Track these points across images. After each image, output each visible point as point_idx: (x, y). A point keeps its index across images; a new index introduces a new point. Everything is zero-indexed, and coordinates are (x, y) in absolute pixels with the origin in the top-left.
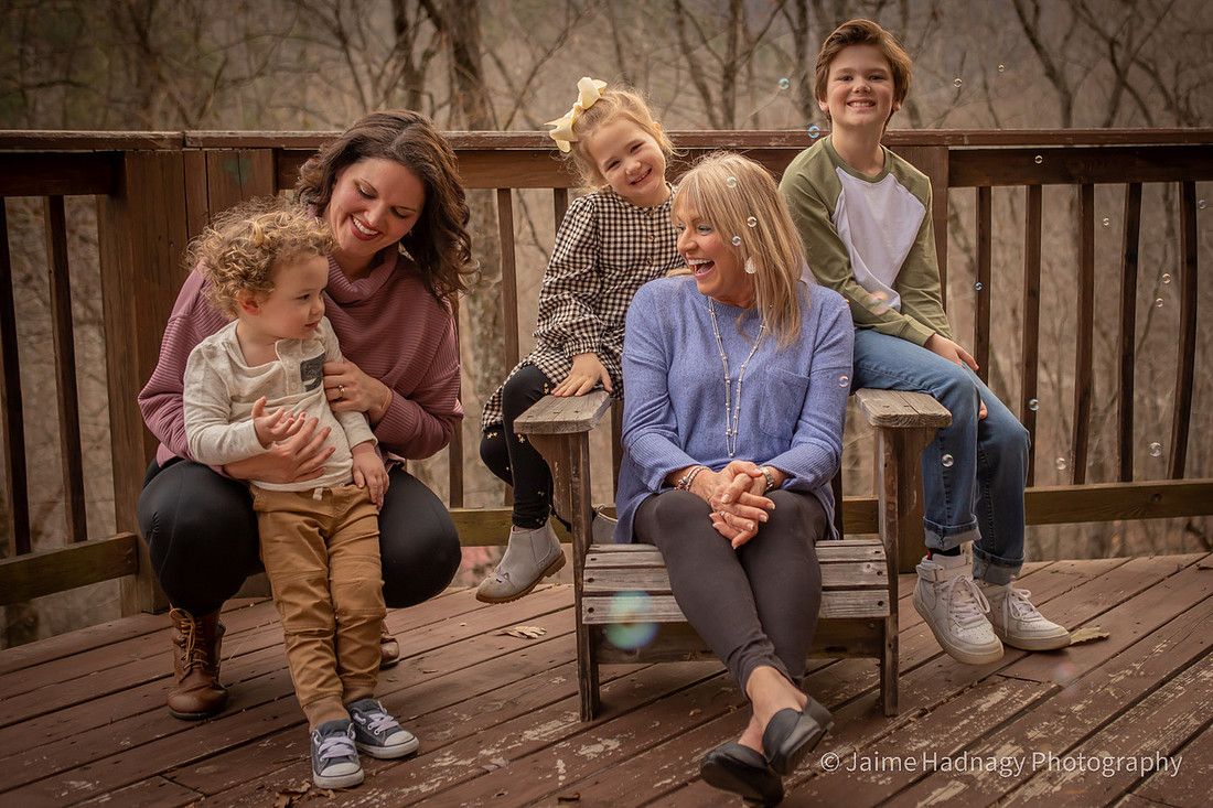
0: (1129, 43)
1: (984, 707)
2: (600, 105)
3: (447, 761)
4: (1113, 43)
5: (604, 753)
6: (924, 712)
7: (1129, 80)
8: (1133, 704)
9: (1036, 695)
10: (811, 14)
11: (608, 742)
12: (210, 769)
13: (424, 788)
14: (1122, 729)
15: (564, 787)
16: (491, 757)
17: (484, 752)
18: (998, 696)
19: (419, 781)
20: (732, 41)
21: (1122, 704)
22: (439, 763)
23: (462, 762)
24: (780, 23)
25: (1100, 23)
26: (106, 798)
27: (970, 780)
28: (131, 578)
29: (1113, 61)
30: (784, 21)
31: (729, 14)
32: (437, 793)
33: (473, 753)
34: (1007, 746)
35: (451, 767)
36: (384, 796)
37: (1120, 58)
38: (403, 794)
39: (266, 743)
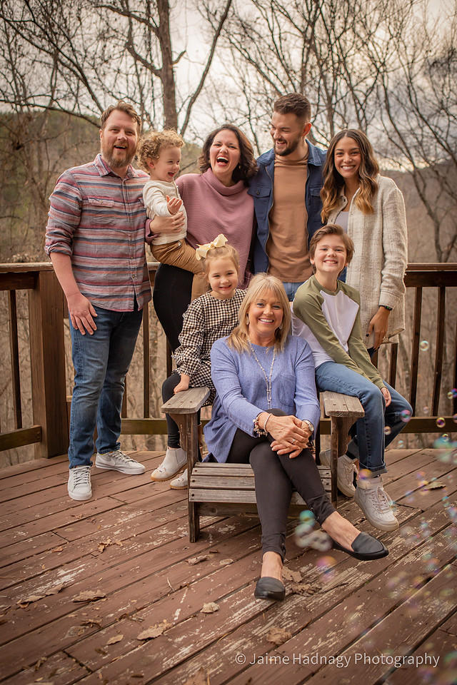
2: (223, 249)
3: (165, 532)
5: (229, 531)
11: (230, 527)
12: (71, 529)
13: (155, 544)
15: (212, 547)
16: (182, 531)
17: (179, 528)
19: (153, 540)
22: (161, 533)
23: (170, 533)
26: (31, 540)
32: (161, 546)
33: (175, 529)
35: (166, 534)
36: (139, 546)
38: (146, 546)
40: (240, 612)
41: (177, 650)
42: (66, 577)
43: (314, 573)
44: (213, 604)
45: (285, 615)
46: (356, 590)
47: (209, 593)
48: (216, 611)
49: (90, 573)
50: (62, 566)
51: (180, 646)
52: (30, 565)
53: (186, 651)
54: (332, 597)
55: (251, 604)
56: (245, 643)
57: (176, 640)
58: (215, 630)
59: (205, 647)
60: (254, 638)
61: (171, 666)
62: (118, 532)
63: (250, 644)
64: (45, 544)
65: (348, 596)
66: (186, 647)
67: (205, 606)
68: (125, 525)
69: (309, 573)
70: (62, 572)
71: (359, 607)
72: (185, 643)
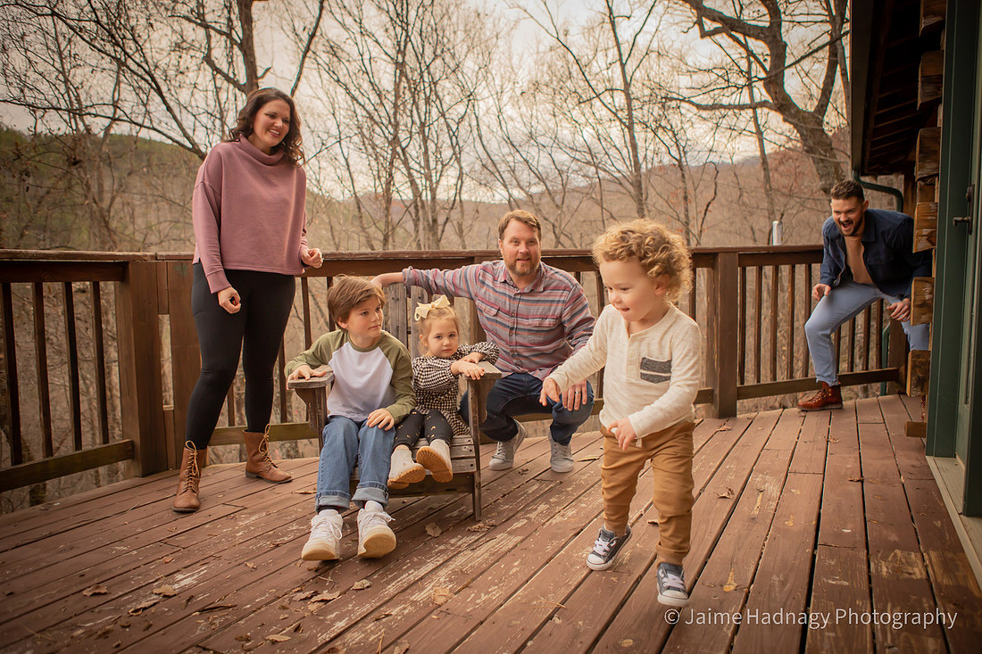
0: (560, 226)
1: (530, 492)
3: (295, 528)
4: (553, 225)
6: (504, 496)
7: (561, 240)
8: (592, 486)
9: (552, 485)
10: (420, 213)
12: (183, 538)
13: (286, 539)
14: (589, 495)
18: (535, 487)
20: (387, 223)
21: (588, 486)
22: (291, 528)
24: (407, 216)
25: (547, 216)
26: (135, 552)
27: (529, 519)
28: (130, 460)
29: (554, 233)
30: (409, 216)
31: (386, 212)
34: (542, 505)
37: (557, 232)
39: (207, 526)
40: (394, 584)
41: (332, 625)
42: (185, 580)
43: (465, 543)
44: (364, 581)
45: (442, 579)
46: (510, 550)
47: (356, 573)
48: (368, 587)
49: (215, 574)
50: (178, 571)
51: (334, 621)
52: (138, 575)
53: (341, 625)
54: (487, 559)
55: (404, 576)
56: (405, 608)
57: (329, 617)
58: (370, 603)
59: (362, 619)
60: (414, 603)
61: (328, 640)
62: (241, 533)
63: (410, 608)
64: (153, 554)
65: (503, 556)
66: (341, 621)
67: (356, 583)
68: (247, 527)
69: (459, 543)
70: (179, 577)
71: (516, 564)
72: (339, 618)
